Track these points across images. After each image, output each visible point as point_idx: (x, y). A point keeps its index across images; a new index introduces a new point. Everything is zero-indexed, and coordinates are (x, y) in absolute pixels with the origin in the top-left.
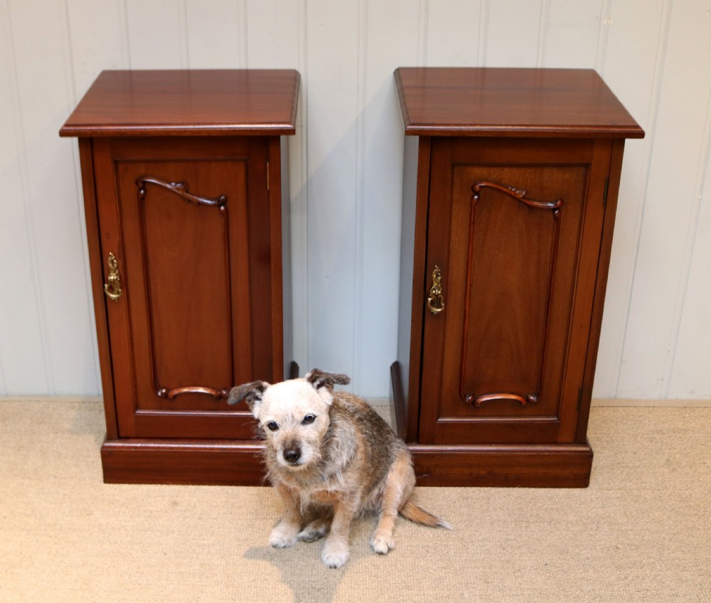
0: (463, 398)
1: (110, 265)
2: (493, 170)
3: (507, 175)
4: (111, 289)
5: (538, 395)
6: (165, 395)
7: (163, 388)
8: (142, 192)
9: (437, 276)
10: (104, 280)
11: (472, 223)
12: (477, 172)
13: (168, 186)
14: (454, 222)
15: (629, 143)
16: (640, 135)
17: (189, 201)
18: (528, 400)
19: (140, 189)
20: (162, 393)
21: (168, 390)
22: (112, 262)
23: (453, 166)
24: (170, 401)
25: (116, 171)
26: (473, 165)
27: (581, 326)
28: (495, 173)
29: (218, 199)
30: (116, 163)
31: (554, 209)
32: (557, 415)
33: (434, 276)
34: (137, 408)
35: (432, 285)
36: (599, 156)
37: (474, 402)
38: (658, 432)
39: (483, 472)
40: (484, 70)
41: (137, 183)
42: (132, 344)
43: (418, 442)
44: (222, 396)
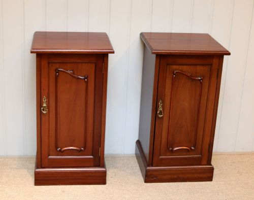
0: (168, 149)
1: (44, 101)
3: (185, 68)
4: (43, 110)
5: (194, 147)
6: (60, 151)
8: (57, 74)
10: (41, 106)
11: (173, 85)
12: (175, 67)
13: (67, 72)
14: (167, 84)
16: (229, 54)
17: (74, 77)
18: (191, 149)
21: (61, 148)
23: (167, 65)
24: (61, 153)
25: (49, 66)
26: (173, 65)
28: (181, 67)
29: (85, 76)
30: (49, 63)
31: (200, 80)
32: (201, 154)
33: (160, 104)
34: (49, 155)
35: (159, 107)
36: (215, 61)
37: (172, 150)
38: (233, 163)
39: (175, 177)
40: (171, 34)
41: (56, 71)
42: (49, 131)
43: (152, 166)
44: (81, 150)
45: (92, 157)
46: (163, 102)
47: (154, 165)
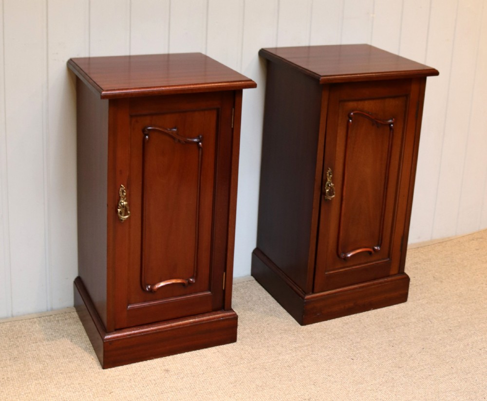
0: (339, 256)
1: (121, 194)
2: (359, 102)
3: (367, 105)
4: (122, 213)
5: (380, 246)
6: (151, 290)
7: (148, 285)
8: (147, 137)
9: (330, 174)
10: (117, 207)
11: (348, 138)
12: (352, 105)
13: (166, 131)
14: (338, 139)
15: (429, 79)
16: (435, 73)
17: (179, 141)
18: (374, 250)
19: (146, 135)
20: (148, 289)
21: (152, 286)
22: (123, 192)
23: (340, 101)
24: (153, 294)
25: (131, 123)
26: (349, 101)
27: (404, 196)
28: (360, 104)
30: (131, 116)
31: (390, 124)
32: (389, 257)
33: (328, 175)
34: (129, 304)
35: (326, 180)
36: (414, 87)
37: (345, 258)
39: (351, 305)
41: (143, 131)
43: (313, 292)
44: (189, 283)
45: (210, 293)
46: (333, 172)
47: (316, 289)
